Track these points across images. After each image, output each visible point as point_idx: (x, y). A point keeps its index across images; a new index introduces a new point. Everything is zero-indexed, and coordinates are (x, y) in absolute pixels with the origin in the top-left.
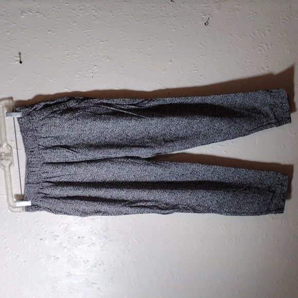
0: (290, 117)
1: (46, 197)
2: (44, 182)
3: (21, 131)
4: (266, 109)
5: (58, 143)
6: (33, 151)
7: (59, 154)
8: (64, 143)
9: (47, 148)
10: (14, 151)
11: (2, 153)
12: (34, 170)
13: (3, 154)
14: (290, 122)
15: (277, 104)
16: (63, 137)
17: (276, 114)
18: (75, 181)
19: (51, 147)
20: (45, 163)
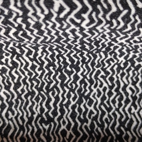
16: (100, 72)
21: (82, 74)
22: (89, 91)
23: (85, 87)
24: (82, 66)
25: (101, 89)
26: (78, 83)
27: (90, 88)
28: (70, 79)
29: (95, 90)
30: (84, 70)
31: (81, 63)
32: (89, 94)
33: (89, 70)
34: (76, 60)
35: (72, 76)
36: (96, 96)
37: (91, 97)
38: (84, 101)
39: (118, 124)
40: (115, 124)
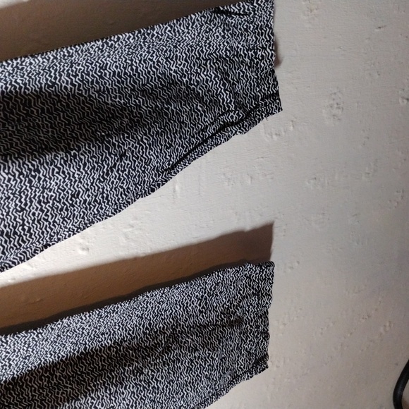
0: (277, 93)
4: (207, 77)
14: (280, 109)
15: (238, 55)
17: (238, 89)
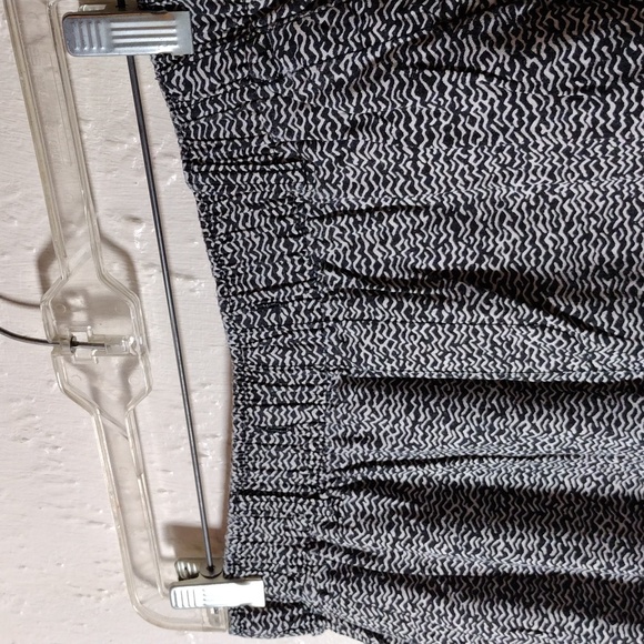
1: (358, 571)
2: (346, 489)
3: (189, 164)
5: (459, 255)
6: (276, 307)
7: (461, 333)
8: (504, 251)
9: (375, 287)
10: (151, 281)
11: (73, 293)
12: (284, 419)
13: (77, 302)
16: (504, 215)
18: (550, 485)
19: (405, 284)
20: (355, 383)
21: (481, 220)
22: (492, 246)
23: (487, 240)
24: (479, 206)
25: (509, 242)
26: (477, 235)
27: (494, 241)
28: (466, 230)
29: (501, 244)
30: (484, 214)
31: (477, 202)
32: (493, 250)
33: (489, 212)
34: (470, 196)
35: (468, 224)
36: (502, 252)
37: (496, 253)
38: (487, 260)
39: (536, 288)
40: (531, 288)
